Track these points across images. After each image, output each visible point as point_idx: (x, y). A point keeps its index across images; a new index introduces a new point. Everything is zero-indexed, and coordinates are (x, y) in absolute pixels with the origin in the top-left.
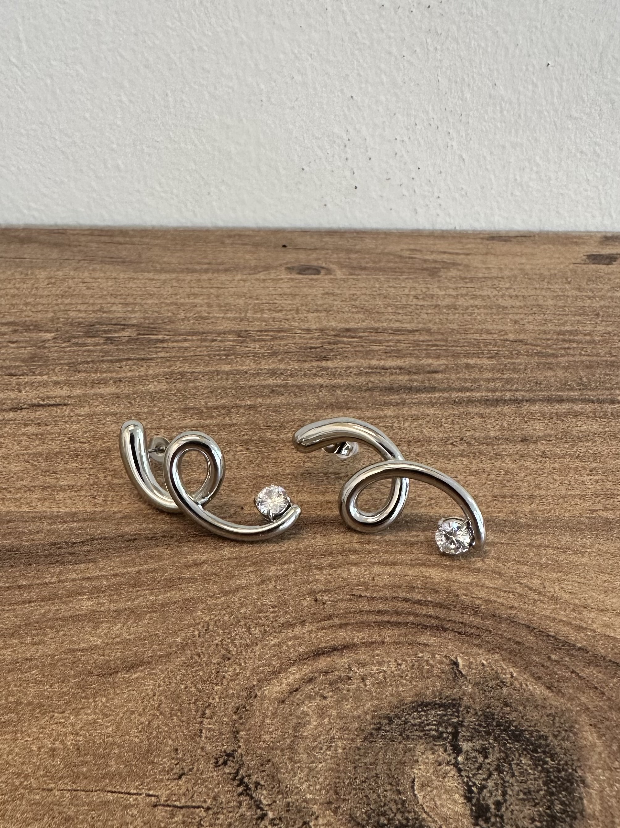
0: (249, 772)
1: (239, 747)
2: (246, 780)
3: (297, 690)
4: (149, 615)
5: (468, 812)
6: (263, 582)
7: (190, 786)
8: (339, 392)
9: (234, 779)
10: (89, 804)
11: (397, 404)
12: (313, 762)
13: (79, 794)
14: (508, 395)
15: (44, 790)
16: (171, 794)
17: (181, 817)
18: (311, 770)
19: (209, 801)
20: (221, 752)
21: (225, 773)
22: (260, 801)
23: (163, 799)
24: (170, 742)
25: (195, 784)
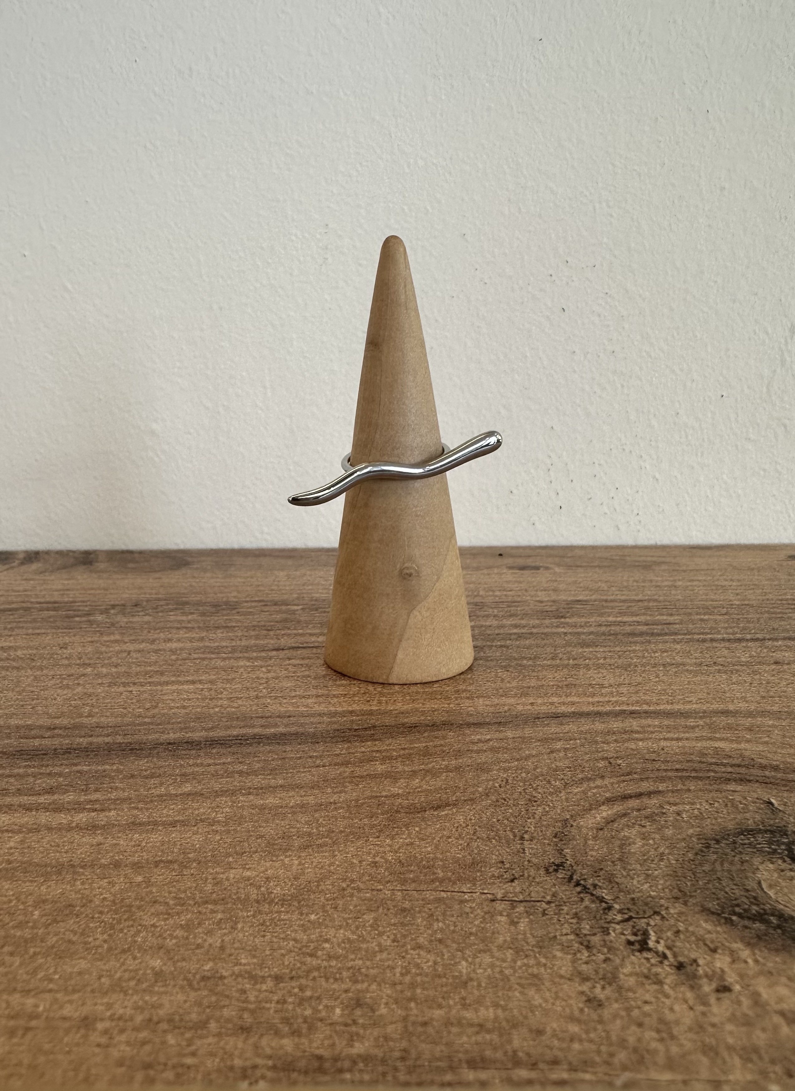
1: (567, 860)
3: (612, 821)
4: (445, 774)
6: (552, 752)
8: (583, 637)
11: (643, 643)
14: (749, 637)
17: (522, 908)
18: (648, 876)
20: (549, 863)
21: (558, 878)
23: (499, 896)
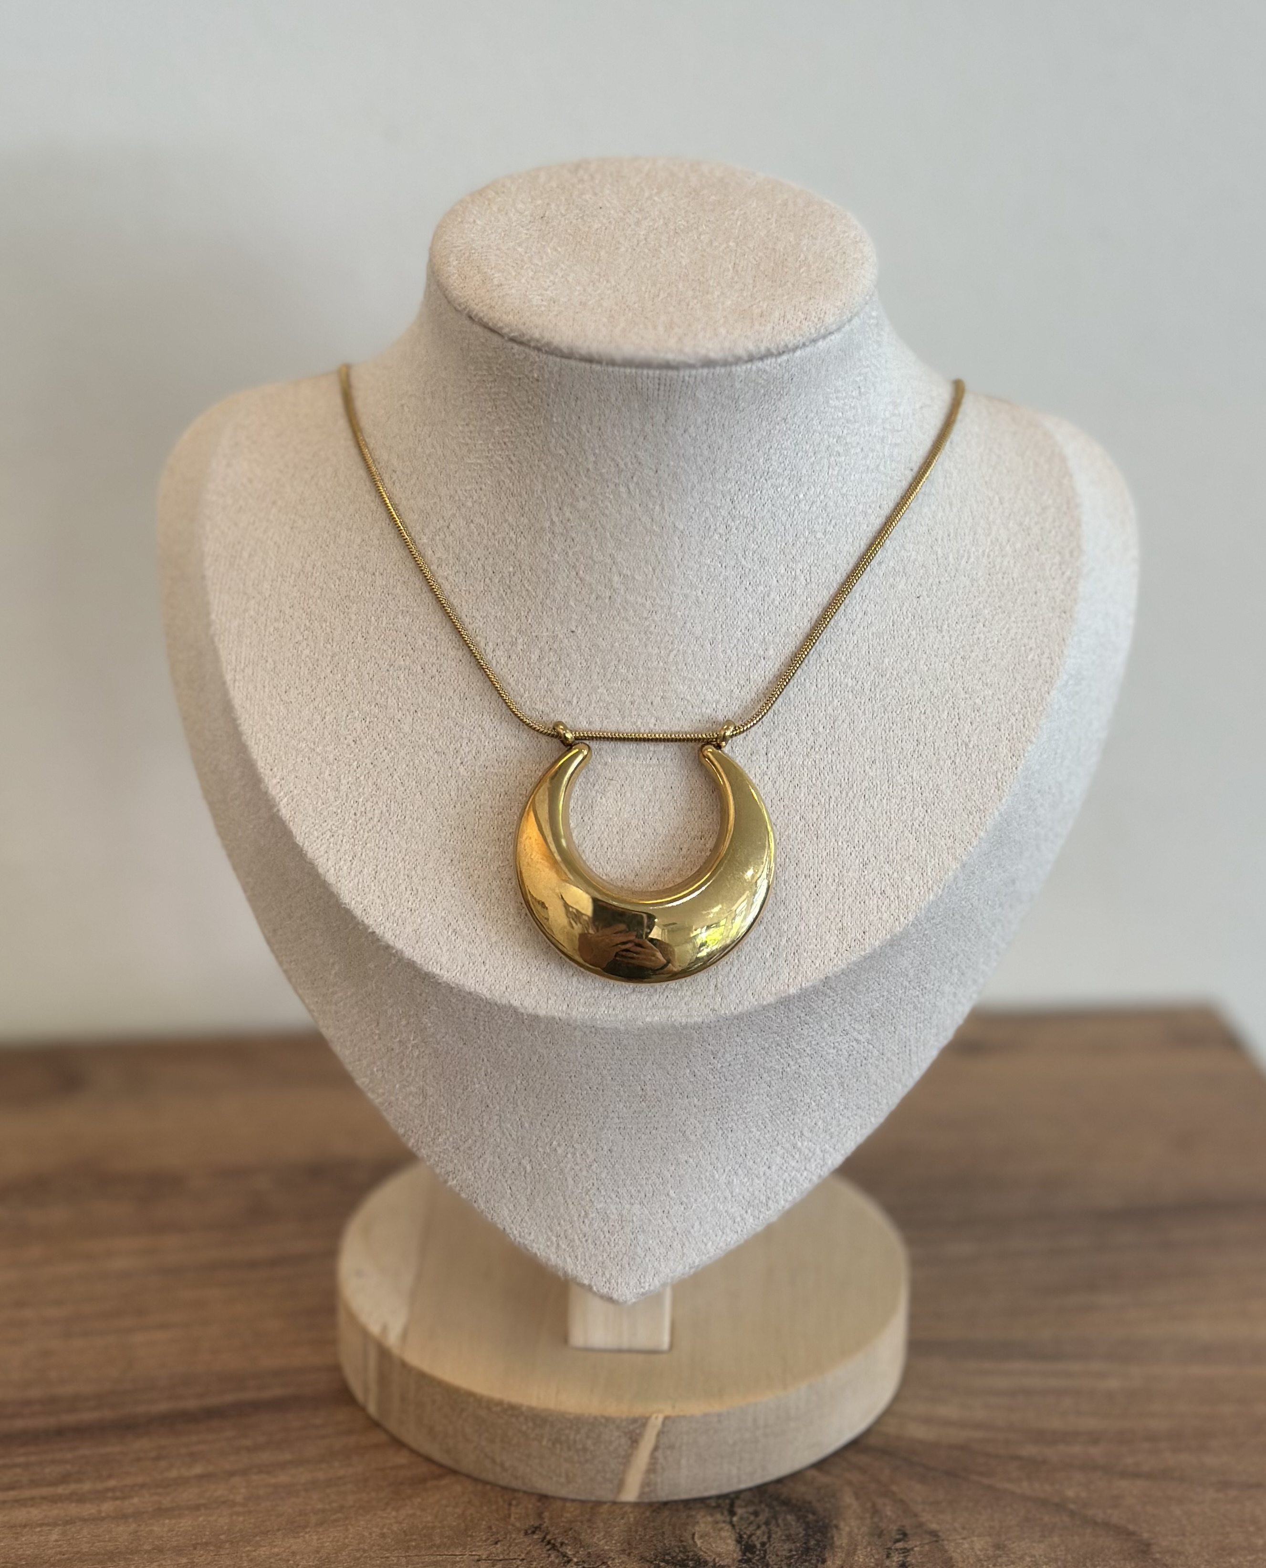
0: (554, 1537)
2: (553, 1541)
5: (738, 1550)
7: (505, 1548)
9: (542, 1541)
10: (423, 1563)
12: (609, 1528)
13: (413, 1558)
15: (382, 1558)
16: (491, 1553)
19: (523, 1556)
22: (566, 1553)
24: (484, 1523)
25: (510, 1546)
